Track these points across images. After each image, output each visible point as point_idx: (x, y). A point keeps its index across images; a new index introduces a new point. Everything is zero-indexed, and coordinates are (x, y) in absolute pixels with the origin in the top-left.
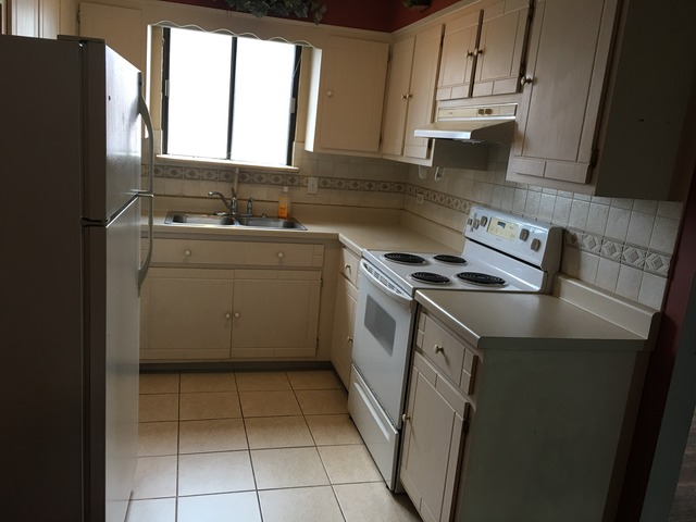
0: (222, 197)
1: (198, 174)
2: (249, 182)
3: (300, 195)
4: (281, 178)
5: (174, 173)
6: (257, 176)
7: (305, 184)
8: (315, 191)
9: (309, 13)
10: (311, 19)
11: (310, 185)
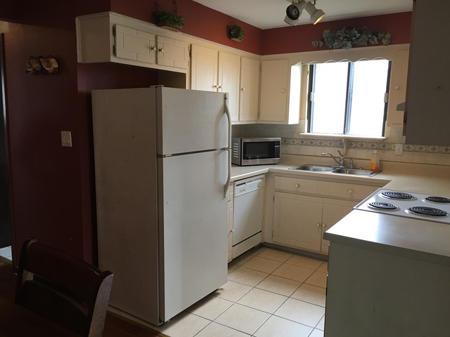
0: (332, 157)
1: (324, 143)
2: (354, 148)
3: (388, 156)
4: (375, 144)
5: (311, 143)
6: (360, 143)
7: (393, 148)
8: (401, 153)
9: (378, 40)
10: (380, 43)
11: (397, 149)
